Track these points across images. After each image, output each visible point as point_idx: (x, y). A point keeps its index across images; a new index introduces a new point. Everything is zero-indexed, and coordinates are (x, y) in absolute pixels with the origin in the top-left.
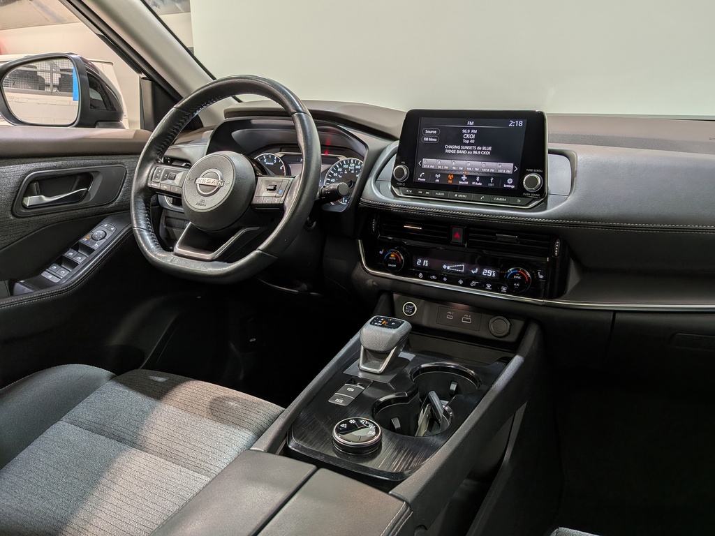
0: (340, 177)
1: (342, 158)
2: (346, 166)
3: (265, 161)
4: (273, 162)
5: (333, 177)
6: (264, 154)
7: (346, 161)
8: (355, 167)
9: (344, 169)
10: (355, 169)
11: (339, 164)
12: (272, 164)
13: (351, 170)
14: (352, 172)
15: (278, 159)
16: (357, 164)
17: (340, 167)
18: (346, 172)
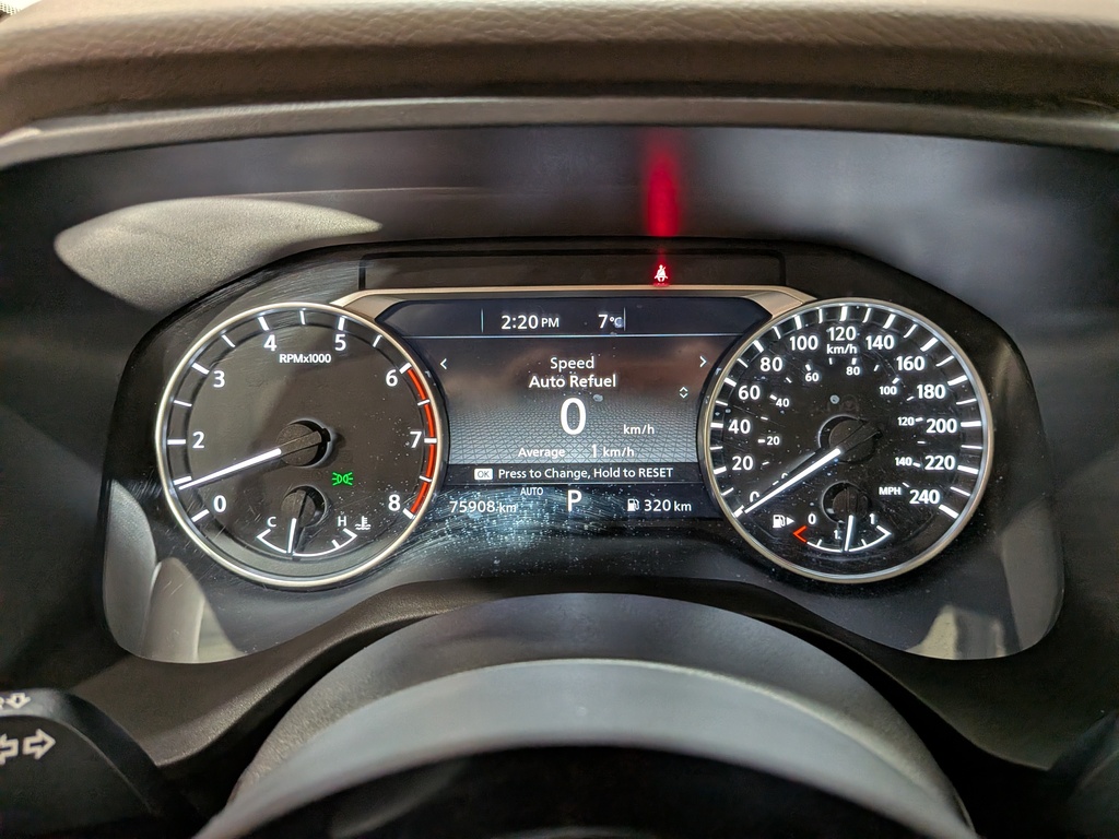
0: (782, 403)
1: (783, 303)
2: (810, 343)
3: (271, 343)
4: (326, 345)
5: (736, 408)
6: (261, 312)
7: (809, 317)
8: (860, 342)
9: (796, 361)
10: (867, 358)
11: (768, 338)
12: (326, 358)
13: (843, 361)
14: (853, 370)
15: (357, 333)
16: (875, 326)
17: (773, 345)
18: (813, 377)
